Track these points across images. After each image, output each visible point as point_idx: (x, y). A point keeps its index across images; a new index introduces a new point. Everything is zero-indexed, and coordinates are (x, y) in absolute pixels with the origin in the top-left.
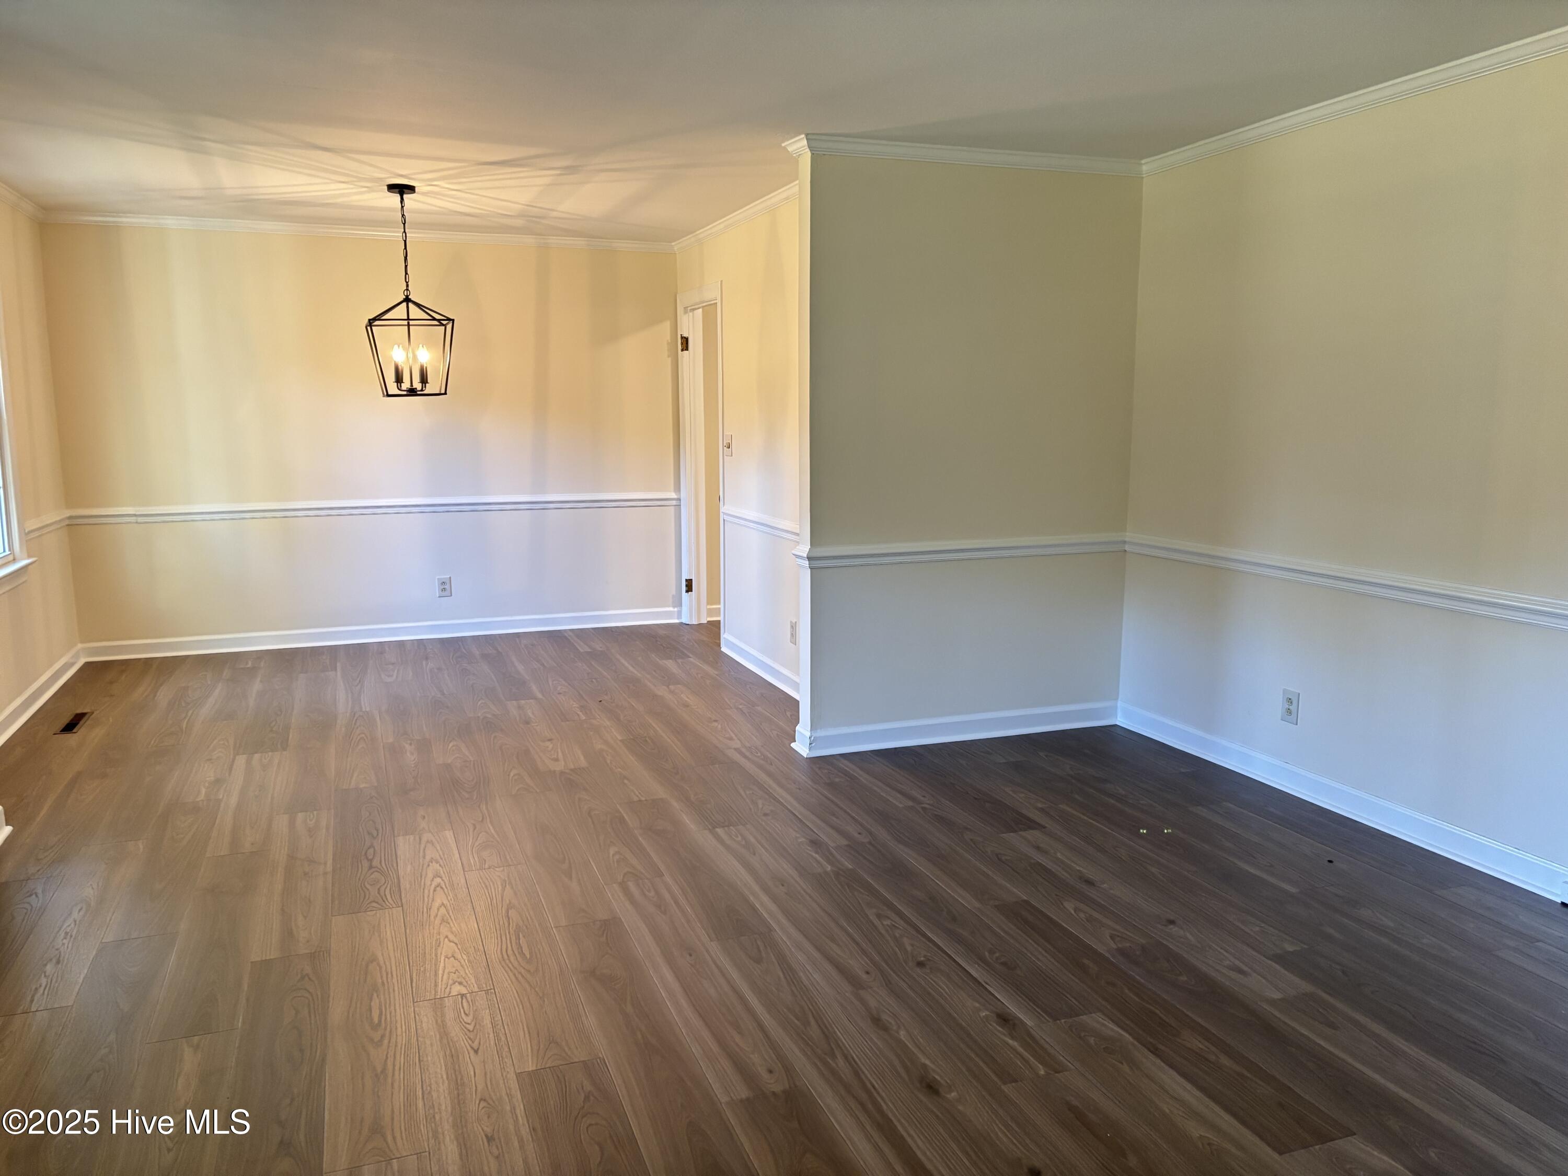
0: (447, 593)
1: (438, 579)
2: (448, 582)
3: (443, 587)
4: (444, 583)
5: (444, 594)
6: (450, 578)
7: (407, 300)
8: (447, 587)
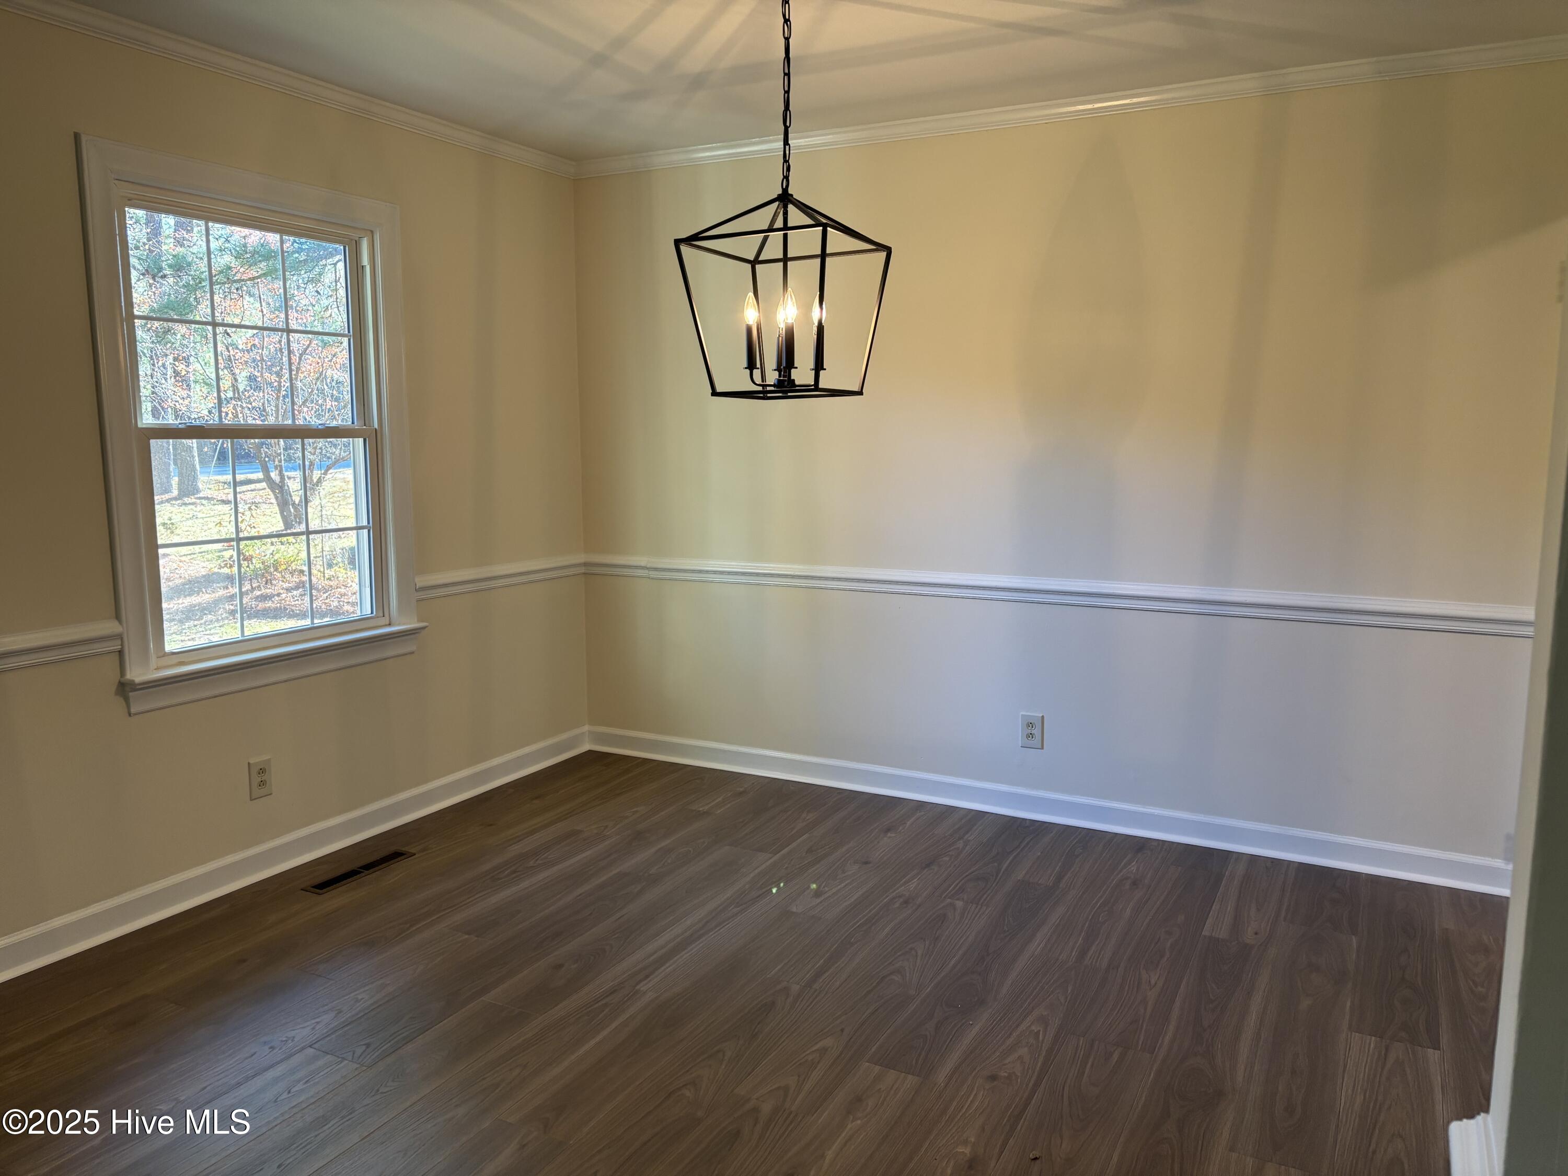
0: (1036, 741)
1: (1022, 715)
2: (1039, 725)
3: (1029, 731)
4: (1030, 725)
5: (1030, 742)
6: (1043, 716)
7: (785, 198)
8: (1037, 732)
